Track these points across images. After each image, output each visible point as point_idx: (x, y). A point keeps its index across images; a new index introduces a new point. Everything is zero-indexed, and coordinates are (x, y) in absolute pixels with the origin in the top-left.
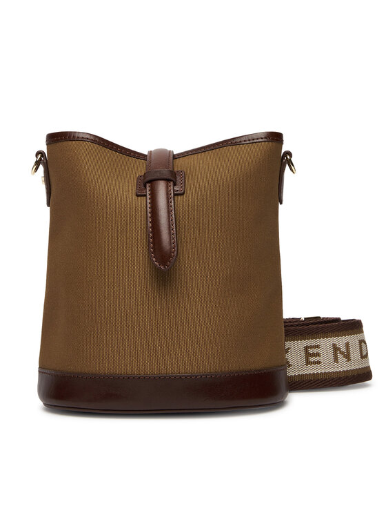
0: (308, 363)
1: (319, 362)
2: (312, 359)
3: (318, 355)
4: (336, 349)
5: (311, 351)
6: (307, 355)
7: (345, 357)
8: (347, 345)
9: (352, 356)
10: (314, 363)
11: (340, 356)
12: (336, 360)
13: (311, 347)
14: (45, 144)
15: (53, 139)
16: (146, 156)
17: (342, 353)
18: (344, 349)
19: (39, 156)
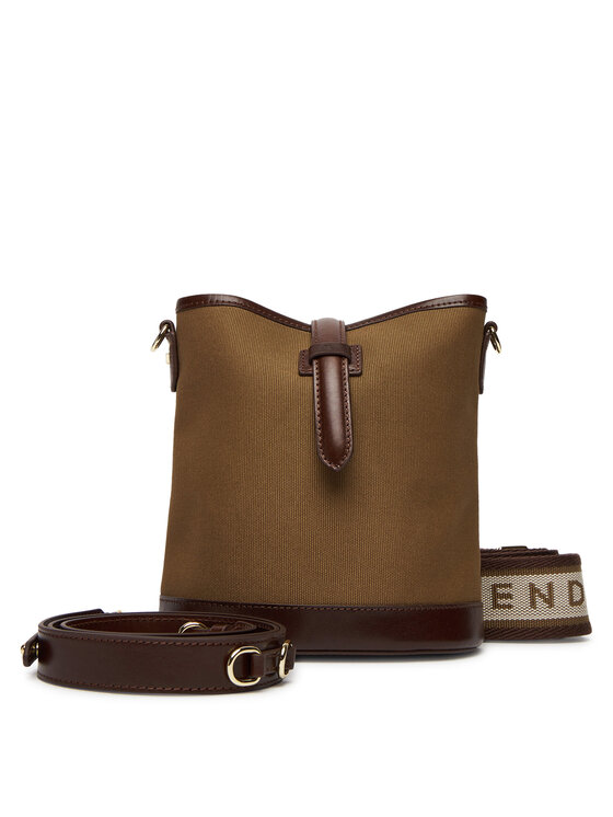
0: (496, 606)
1: (510, 606)
2: (501, 602)
3: (509, 596)
4: (533, 590)
5: (500, 591)
6: (496, 596)
7: (545, 601)
8: (550, 586)
9: (556, 601)
10: (504, 606)
11: (539, 601)
12: (533, 604)
13: (501, 586)
14: (175, 312)
15: (187, 304)
16: (310, 326)
17: (542, 596)
18: (545, 591)
19: (165, 328)
